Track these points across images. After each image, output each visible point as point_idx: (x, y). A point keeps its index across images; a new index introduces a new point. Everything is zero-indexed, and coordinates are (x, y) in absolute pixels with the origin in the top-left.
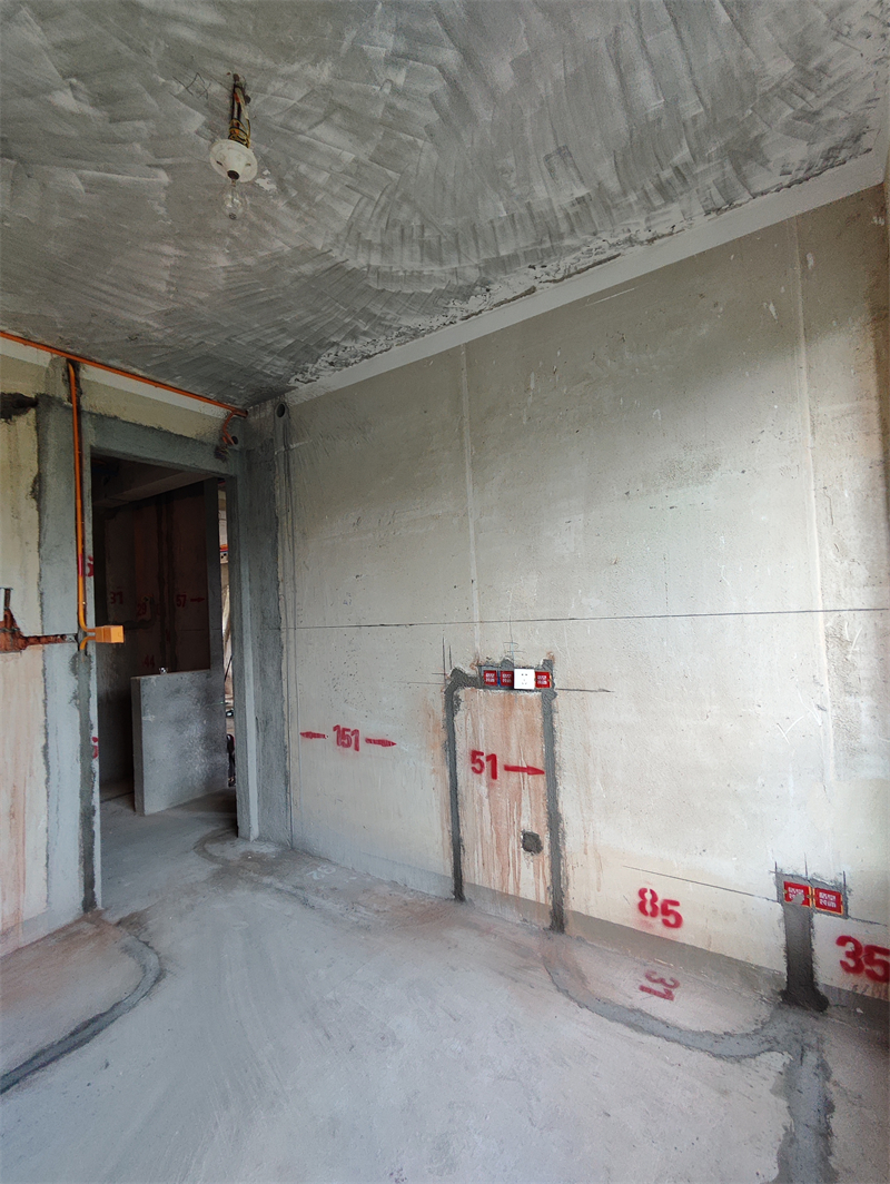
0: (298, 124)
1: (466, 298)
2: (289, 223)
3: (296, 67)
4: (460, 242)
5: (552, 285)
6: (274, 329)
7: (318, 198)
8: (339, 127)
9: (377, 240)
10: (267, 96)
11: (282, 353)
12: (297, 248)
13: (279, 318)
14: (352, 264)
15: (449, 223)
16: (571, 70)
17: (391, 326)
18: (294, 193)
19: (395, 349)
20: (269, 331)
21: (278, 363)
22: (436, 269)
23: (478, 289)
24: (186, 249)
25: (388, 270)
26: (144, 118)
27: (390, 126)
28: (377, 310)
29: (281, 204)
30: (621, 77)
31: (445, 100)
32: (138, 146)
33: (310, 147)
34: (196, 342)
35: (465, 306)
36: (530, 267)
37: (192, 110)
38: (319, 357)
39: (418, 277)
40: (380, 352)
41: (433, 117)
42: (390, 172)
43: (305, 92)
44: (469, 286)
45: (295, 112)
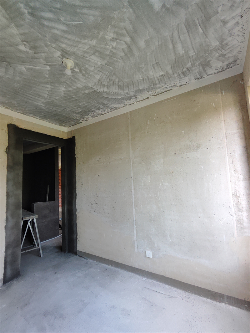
0: (86, 55)
1: (130, 99)
2: (82, 80)
3: (86, 41)
4: (129, 85)
5: (153, 97)
6: (77, 107)
7: (90, 74)
8: (97, 56)
9: (106, 84)
10: (78, 48)
11: (78, 113)
12: (84, 86)
13: (78, 104)
14: (99, 90)
15: (126, 80)
16: (160, 43)
17: (109, 107)
18: (84, 72)
19: (110, 112)
20: (75, 107)
21: (77, 116)
22: (122, 92)
23: (133, 97)
24: (54, 86)
25: (109, 92)
26: (44, 53)
27: (111, 56)
28: (105, 102)
29: (80, 75)
30: (173, 45)
31: (126, 50)
32: (42, 60)
33: (89, 61)
34: (54, 110)
35: (130, 102)
36: (148, 92)
37: (57, 51)
38: (89, 114)
39: (117, 94)
40: (106, 113)
41: (123, 54)
42: (110, 67)
43: (88, 47)
44: (131, 97)
45: (85, 52)
